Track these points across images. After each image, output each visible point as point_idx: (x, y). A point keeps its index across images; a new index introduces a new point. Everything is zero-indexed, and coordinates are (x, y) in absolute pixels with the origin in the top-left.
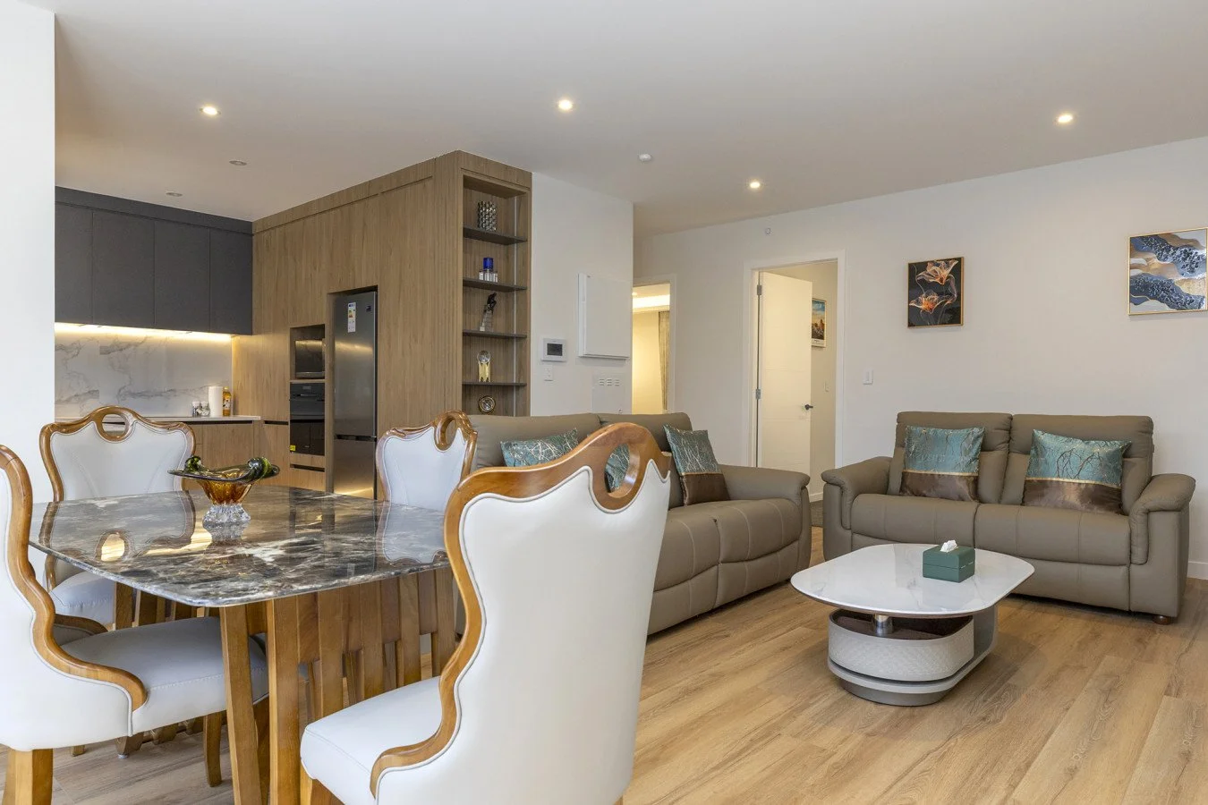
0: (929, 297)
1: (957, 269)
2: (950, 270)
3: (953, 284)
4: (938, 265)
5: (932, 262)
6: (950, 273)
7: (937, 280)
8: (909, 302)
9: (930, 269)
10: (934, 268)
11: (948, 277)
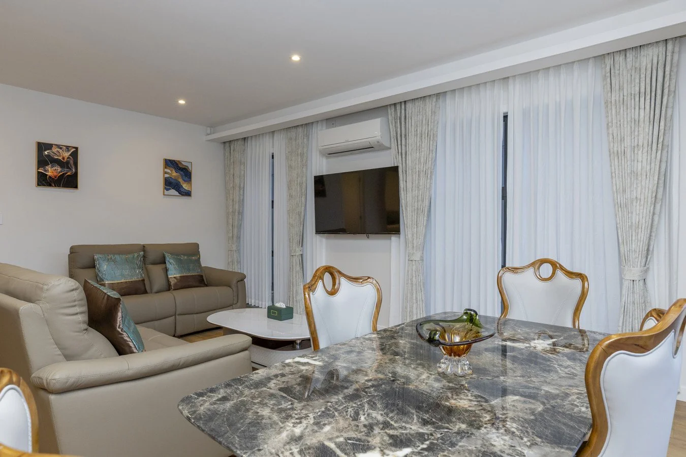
0: (54, 168)
1: (75, 154)
2: (70, 153)
3: (72, 162)
4: (61, 148)
5: (56, 145)
6: (70, 155)
7: (60, 158)
8: (38, 169)
9: (55, 150)
10: (59, 150)
11: (68, 158)
